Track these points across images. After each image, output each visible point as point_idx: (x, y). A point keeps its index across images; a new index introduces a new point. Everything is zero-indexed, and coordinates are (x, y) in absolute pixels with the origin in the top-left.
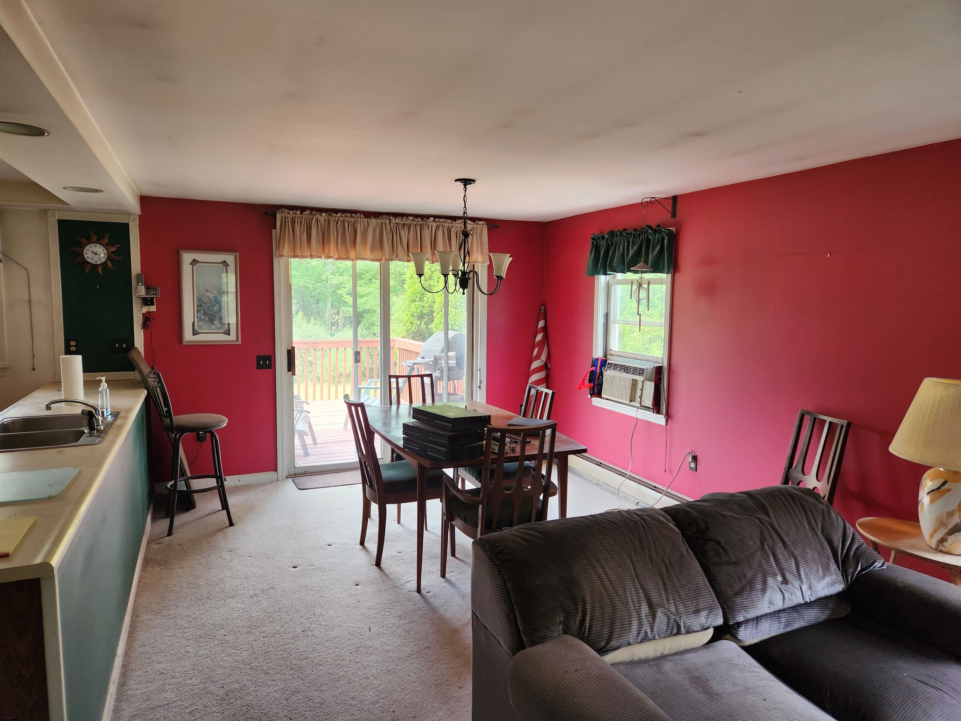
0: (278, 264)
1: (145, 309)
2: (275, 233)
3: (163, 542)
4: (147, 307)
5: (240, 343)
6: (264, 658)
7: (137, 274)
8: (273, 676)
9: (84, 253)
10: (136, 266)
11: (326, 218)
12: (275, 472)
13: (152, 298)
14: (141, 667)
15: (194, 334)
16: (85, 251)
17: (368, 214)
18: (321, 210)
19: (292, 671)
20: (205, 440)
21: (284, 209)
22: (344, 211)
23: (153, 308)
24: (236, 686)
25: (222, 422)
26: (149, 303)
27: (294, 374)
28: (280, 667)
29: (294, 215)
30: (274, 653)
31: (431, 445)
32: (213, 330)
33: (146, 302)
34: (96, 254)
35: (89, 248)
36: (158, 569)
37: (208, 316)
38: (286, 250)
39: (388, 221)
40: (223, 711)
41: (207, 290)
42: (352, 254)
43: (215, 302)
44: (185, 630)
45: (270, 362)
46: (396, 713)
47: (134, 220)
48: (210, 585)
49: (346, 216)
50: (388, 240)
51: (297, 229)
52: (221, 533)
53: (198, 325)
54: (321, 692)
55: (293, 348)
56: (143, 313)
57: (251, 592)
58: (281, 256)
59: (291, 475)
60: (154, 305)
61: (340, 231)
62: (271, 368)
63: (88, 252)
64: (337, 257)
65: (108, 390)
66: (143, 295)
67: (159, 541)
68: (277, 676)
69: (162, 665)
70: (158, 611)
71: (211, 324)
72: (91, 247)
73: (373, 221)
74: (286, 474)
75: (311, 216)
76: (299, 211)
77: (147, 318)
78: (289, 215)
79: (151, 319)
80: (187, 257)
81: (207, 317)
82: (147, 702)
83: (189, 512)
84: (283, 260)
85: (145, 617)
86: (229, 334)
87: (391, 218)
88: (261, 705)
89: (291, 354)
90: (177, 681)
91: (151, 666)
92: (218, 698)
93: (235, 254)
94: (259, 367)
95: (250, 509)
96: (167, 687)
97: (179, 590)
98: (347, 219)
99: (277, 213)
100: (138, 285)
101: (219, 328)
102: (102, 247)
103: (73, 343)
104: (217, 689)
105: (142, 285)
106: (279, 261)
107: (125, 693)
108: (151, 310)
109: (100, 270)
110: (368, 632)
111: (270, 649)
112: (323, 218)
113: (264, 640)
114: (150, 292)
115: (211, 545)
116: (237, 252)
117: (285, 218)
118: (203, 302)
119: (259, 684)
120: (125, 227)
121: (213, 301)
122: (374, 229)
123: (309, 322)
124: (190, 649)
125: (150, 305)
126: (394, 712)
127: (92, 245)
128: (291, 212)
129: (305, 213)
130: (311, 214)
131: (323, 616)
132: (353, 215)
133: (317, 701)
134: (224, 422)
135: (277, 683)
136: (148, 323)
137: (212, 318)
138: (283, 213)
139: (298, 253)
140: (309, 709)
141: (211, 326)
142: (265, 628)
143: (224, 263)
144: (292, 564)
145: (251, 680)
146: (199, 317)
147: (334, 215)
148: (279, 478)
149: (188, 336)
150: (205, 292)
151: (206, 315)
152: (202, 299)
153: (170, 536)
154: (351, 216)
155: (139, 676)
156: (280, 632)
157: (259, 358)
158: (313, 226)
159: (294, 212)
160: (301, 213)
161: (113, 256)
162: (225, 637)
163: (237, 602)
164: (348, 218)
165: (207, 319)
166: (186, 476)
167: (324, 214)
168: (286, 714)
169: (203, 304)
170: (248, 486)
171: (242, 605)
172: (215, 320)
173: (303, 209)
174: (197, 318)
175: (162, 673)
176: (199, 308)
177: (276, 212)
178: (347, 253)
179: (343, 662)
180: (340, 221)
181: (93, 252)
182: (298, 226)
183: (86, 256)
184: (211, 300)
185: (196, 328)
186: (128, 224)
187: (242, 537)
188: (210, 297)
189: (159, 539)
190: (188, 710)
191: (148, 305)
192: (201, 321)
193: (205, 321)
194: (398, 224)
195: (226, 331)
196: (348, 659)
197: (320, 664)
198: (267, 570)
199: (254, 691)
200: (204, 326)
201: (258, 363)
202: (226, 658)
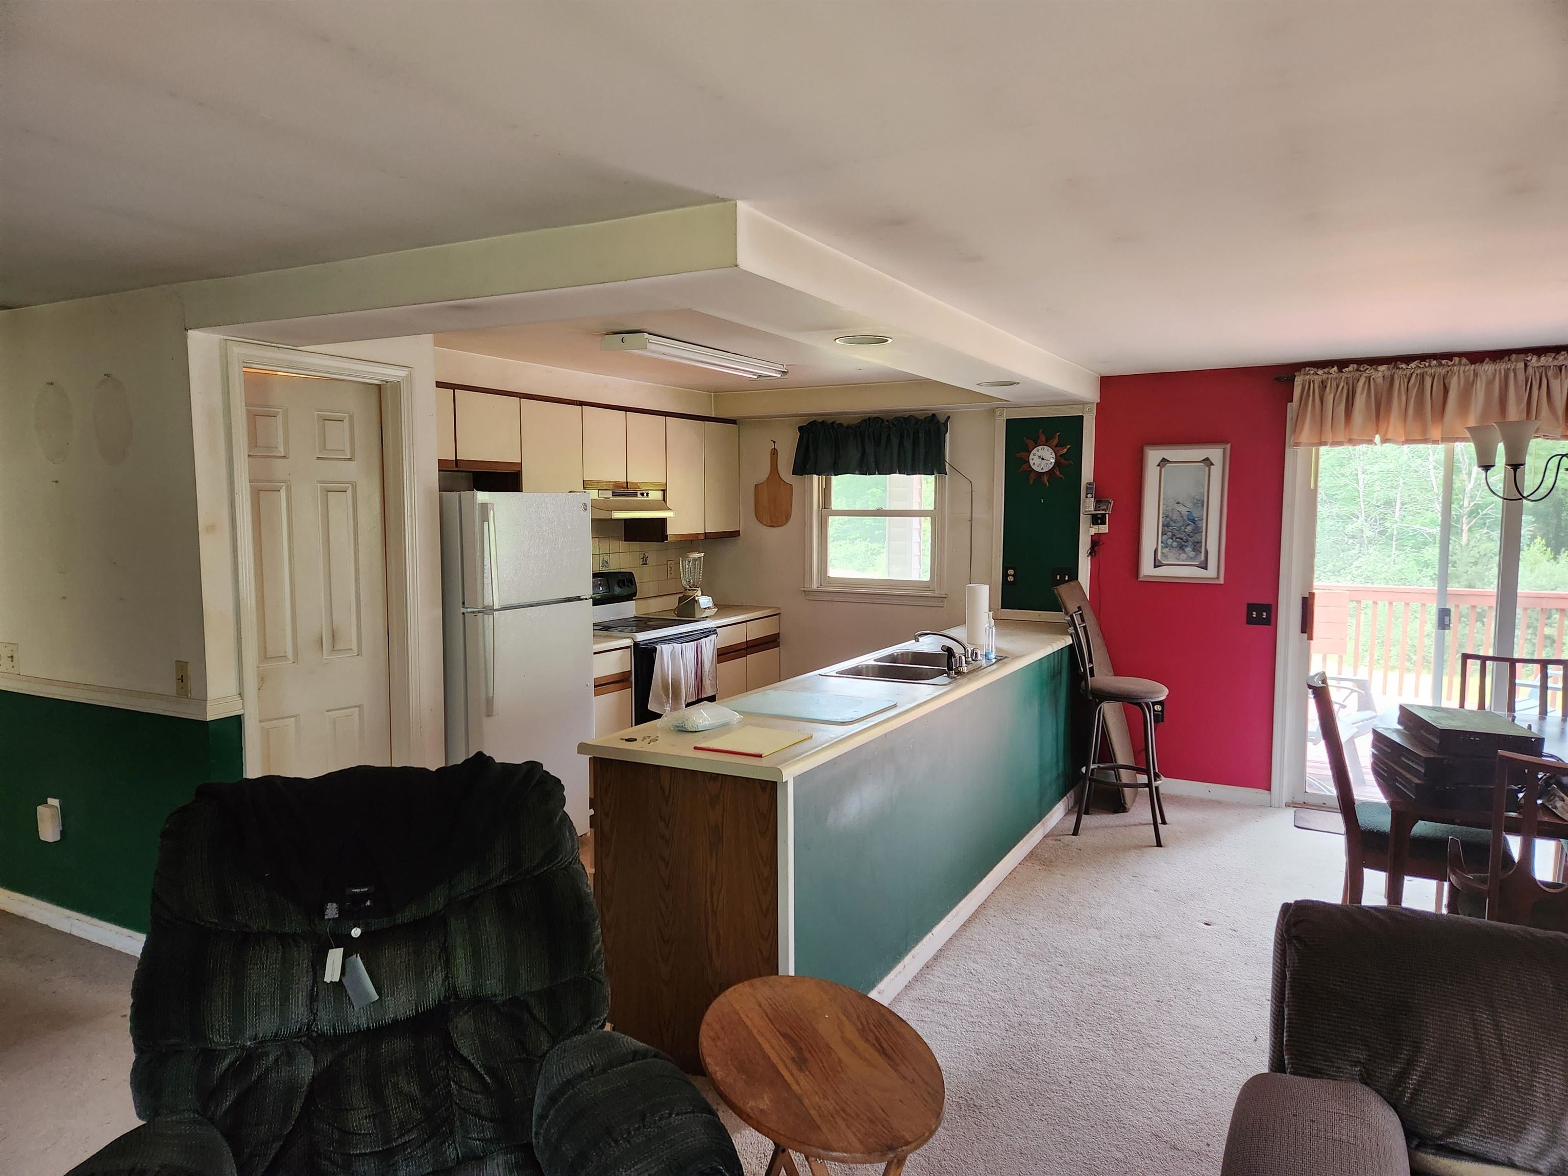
0: (1294, 458)
1: (1094, 530)
2: (1292, 407)
3: (1062, 840)
4: (1096, 527)
5: (1222, 581)
6: (1088, 1008)
7: (1087, 483)
8: (1084, 1031)
9: (1030, 458)
10: (1087, 473)
11: (1388, 373)
12: (1267, 792)
13: (1104, 515)
14: (956, 958)
15: (1155, 566)
16: (1031, 456)
17: (1476, 357)
18: (1375, 362)
19: (1110, 1037)
20: (1163, 721)
21: (1307, 368)
22: (1423, 358)
23: (1104, 529)
24: (1035, 1021)
25: (1160, 692)
26: (1099, 521)
27: (1310, 638)
28: (1098, 1026)
29: (1325, 376)
30: (1103, 1008)
31: (1404, 773)
32: (1183, 561)
33: (1097, 520)
34: (1043, 459)
35: (1036, 452)
36: (1038, 868)
37: (1178, 540)
38: (1306, 434)
39: (1521, 365)
40: (1005, 1038)
41: (1178, 503)
42: (1436, 433)
43: (1189, 520)
44: (1022, 942)
45: (1269, 616)
46: (1211, 1148)
47: (1090, 411)
48: (1082, 906)
49: (1430, 366)
50: (1519, 401)
51: (1329, 398)
52: (1138, 851)
53: (1162, 553)
54: (1127, 1075)
55: (1312, 595)
56: (1092, 536)
57: (1125, 932)
58: (1297, 444)
59: (1296, 804)
60: (1105, 524)
61: (1414, 393)
62: (1269, 624)
63: (1034, 457)
64: (1403, 440)
65: (994, 629)
66: (1090, 511)
67: (1059, 838)
68: (1088, 1033)
69: (977, 965)
70: (1009, 911)
71: (1181, 552)
72: (1038, 451)
73: (1488, 368)
74: (1286, 798)
75: (1358, 373)
76: (1335, 368)
77: (1096, 542)
78: (1316, 377)
79: (1101, 543)
80: (1153, 456)
81: (1176, 541)
82: (940, 993)
83: (1117, 815)
84: (1301, 451)
85: (991, 912)
86: (1206, 568)
87: (1529, 358)
88: (1048, 1053)
89: (1307, 605)
90: (980, 987)
91: (966, 962)
92: (1009, 1023)
93: (1223, 446)
94: (1250, 621)
95: (1198, 834)
96: (967, 988)
97: (1044, 898)
98: (1429, 371)
99: (1295, 376)
100: (1087, 497)
101: (1192, 558)
102: (1050, 449)
103: (1011, 572)
104: (1014, 1014)
105: (1092, 497)
106: (1295, 454)
107: (926, 975)
108: (1101, 532)
109: (1045, 479)
110: (1251, 1041)
111: (1102, 1002)
112: (1380, 374)
113: (1101, 988)
114: (1099, 507)
115: (1116, 861)
116: (1228, 443)
117: (1309, 383)
118: (1172, 520)
119: (1061, 1031)
120: (1078, 421)
121: (1185, 518)
122: (1490, 383)
123: (1555, 558)
124: (1014, 962)
125: (1101, 524)
126: (1208, 1145)
127: (1039, 448)
128: (1320, 372)
129: (1347, 369)
130: (1358, 370)
131: (1200, 995)
132: (1443, 362)
133: (1116, 1081)
134: (1163, 693)
135: (1082, 1040)
136: (1096, 549)
137: (1183, 543)
138: (1307, 374)
139: (1328, 436)
140: (1100, 1085)
141: (1180, 554)
142: (1113, 978)
143: (1207, 462)
144: (1206, 920)
145: (1057, 1023)
146: (1164, 542)
147: (1404, 366)
148: (1273, 802)
149: (1147, 569)
150: (1176, 505)
151: (1174, 539)
152: (1170, 515)
153: (1076, 835)
154: (1441, 365)
155: (947, 966)
156: (1128, 990)
157: (1251, 607)
158: (1359, 390)
159: (1326, 370)
160: (1340, 371)
161: (1063, 461)
162: (1060, 967)
163: (1100, 936)
164: (1433, 368)
165: (1175, 544)
166: (1116, 762)
167: (1383, 368)
168: (1069, 1075)
169: (1171, 523)
170: (1219, 803)
171: (1104, 942)
172: (1187, 546)
173: (1342, 364)
174: (1162, 543)
175: (972, 973)
176: (1166, 528)
177: (1296, 374)
178: (1424, 431)
179: (1184, 1057)
180: (1414, 375)
181: (1039, 457)
182: (1330, 393)
183: (1031, 462)
184: (1182, 517)
185: (1159, 557)
186: (1082, 417)
187: (1163, 864)
188: (1183, 513)
189: (1059, 835)
190: (972, 1020)
191: (1097, 524)
192: (1167, 547)
193: (1172, 547)
194: (1547, 368)
195: (1201, 563)
196: (1194, 1058)
197: (1151, 1045)
198: (1166, 914)
199: (1051, 1035)
200: (1170, 555)
201: (1249, 614)
202: (1046, 989)
